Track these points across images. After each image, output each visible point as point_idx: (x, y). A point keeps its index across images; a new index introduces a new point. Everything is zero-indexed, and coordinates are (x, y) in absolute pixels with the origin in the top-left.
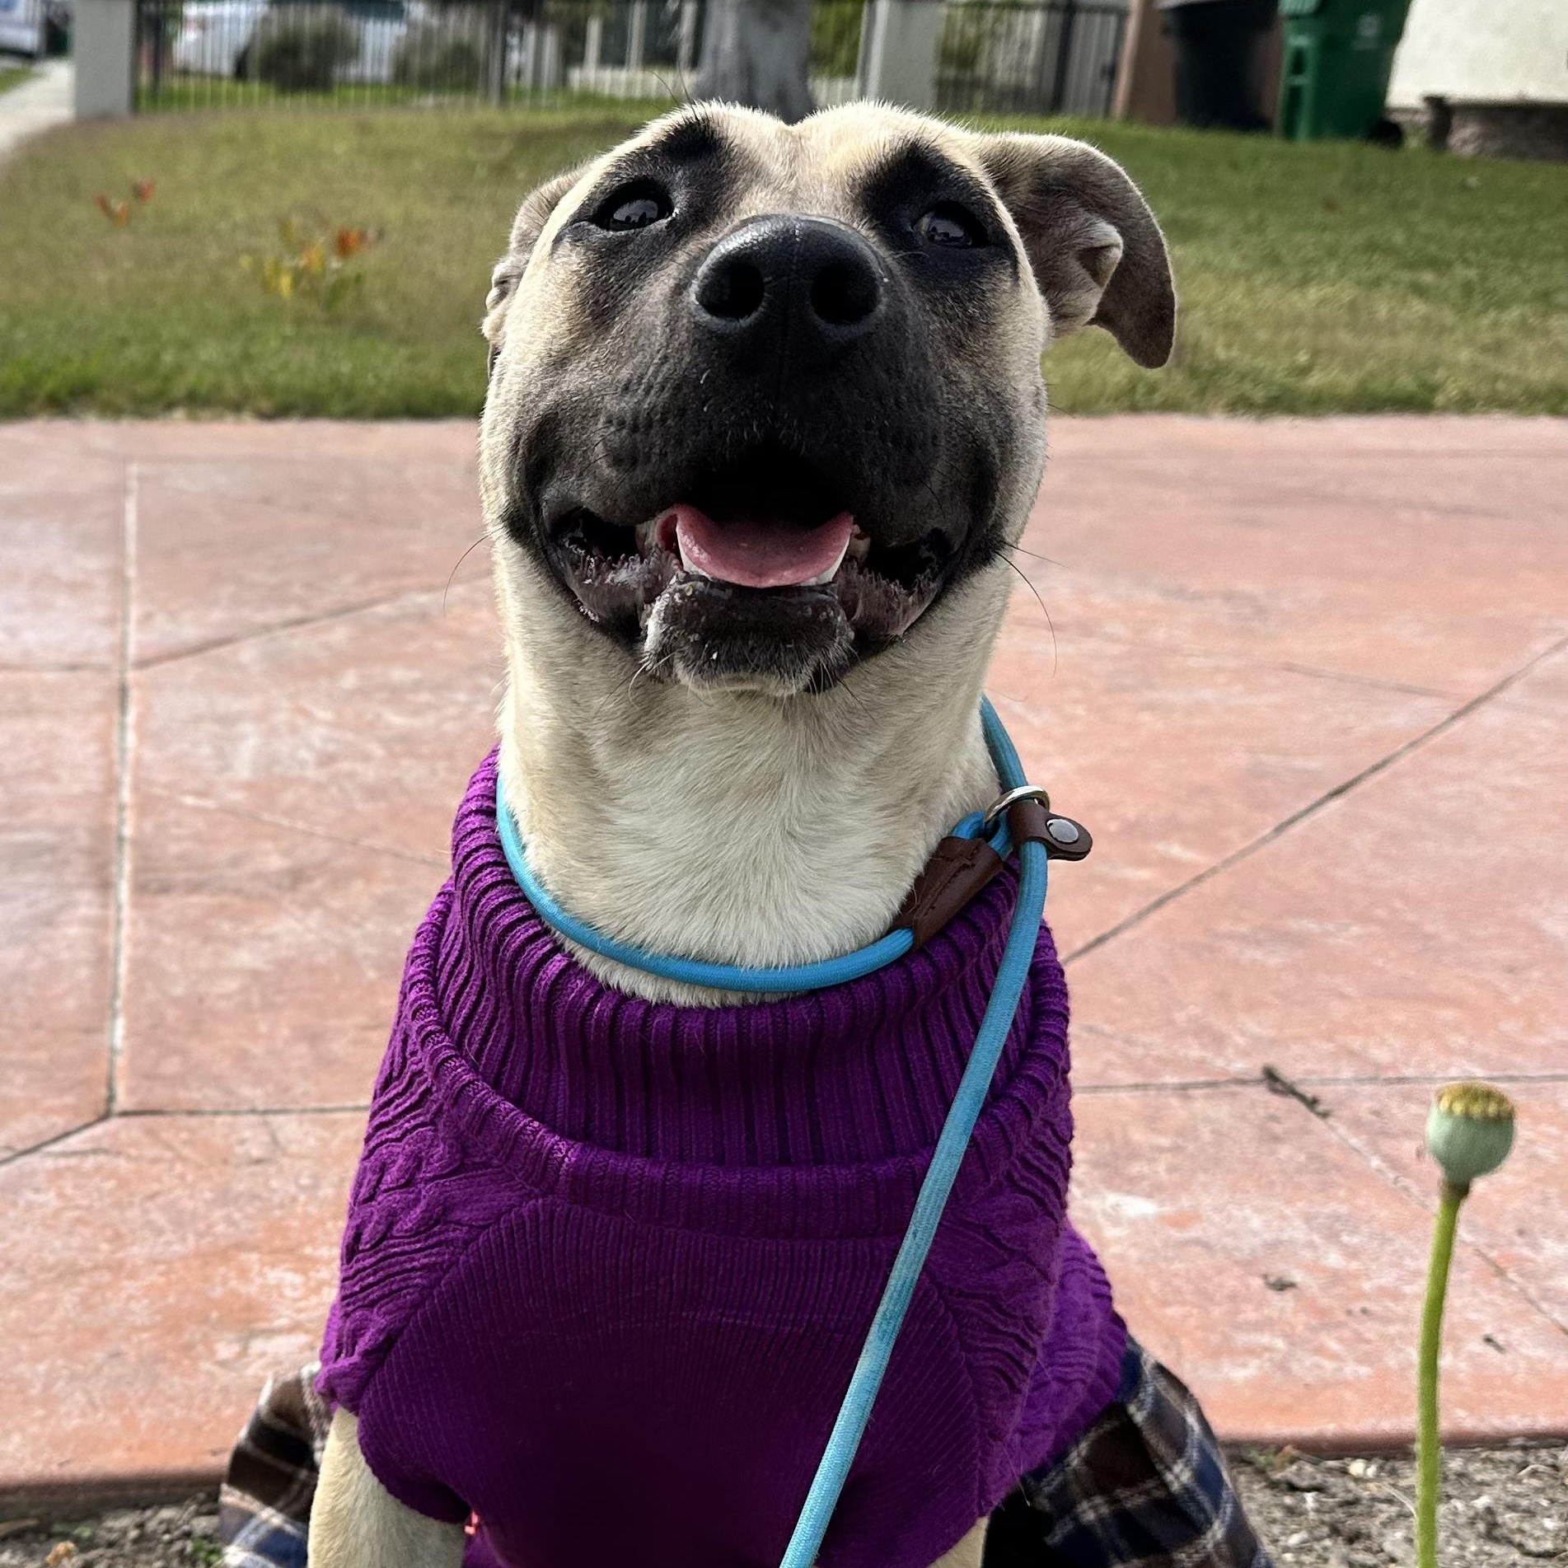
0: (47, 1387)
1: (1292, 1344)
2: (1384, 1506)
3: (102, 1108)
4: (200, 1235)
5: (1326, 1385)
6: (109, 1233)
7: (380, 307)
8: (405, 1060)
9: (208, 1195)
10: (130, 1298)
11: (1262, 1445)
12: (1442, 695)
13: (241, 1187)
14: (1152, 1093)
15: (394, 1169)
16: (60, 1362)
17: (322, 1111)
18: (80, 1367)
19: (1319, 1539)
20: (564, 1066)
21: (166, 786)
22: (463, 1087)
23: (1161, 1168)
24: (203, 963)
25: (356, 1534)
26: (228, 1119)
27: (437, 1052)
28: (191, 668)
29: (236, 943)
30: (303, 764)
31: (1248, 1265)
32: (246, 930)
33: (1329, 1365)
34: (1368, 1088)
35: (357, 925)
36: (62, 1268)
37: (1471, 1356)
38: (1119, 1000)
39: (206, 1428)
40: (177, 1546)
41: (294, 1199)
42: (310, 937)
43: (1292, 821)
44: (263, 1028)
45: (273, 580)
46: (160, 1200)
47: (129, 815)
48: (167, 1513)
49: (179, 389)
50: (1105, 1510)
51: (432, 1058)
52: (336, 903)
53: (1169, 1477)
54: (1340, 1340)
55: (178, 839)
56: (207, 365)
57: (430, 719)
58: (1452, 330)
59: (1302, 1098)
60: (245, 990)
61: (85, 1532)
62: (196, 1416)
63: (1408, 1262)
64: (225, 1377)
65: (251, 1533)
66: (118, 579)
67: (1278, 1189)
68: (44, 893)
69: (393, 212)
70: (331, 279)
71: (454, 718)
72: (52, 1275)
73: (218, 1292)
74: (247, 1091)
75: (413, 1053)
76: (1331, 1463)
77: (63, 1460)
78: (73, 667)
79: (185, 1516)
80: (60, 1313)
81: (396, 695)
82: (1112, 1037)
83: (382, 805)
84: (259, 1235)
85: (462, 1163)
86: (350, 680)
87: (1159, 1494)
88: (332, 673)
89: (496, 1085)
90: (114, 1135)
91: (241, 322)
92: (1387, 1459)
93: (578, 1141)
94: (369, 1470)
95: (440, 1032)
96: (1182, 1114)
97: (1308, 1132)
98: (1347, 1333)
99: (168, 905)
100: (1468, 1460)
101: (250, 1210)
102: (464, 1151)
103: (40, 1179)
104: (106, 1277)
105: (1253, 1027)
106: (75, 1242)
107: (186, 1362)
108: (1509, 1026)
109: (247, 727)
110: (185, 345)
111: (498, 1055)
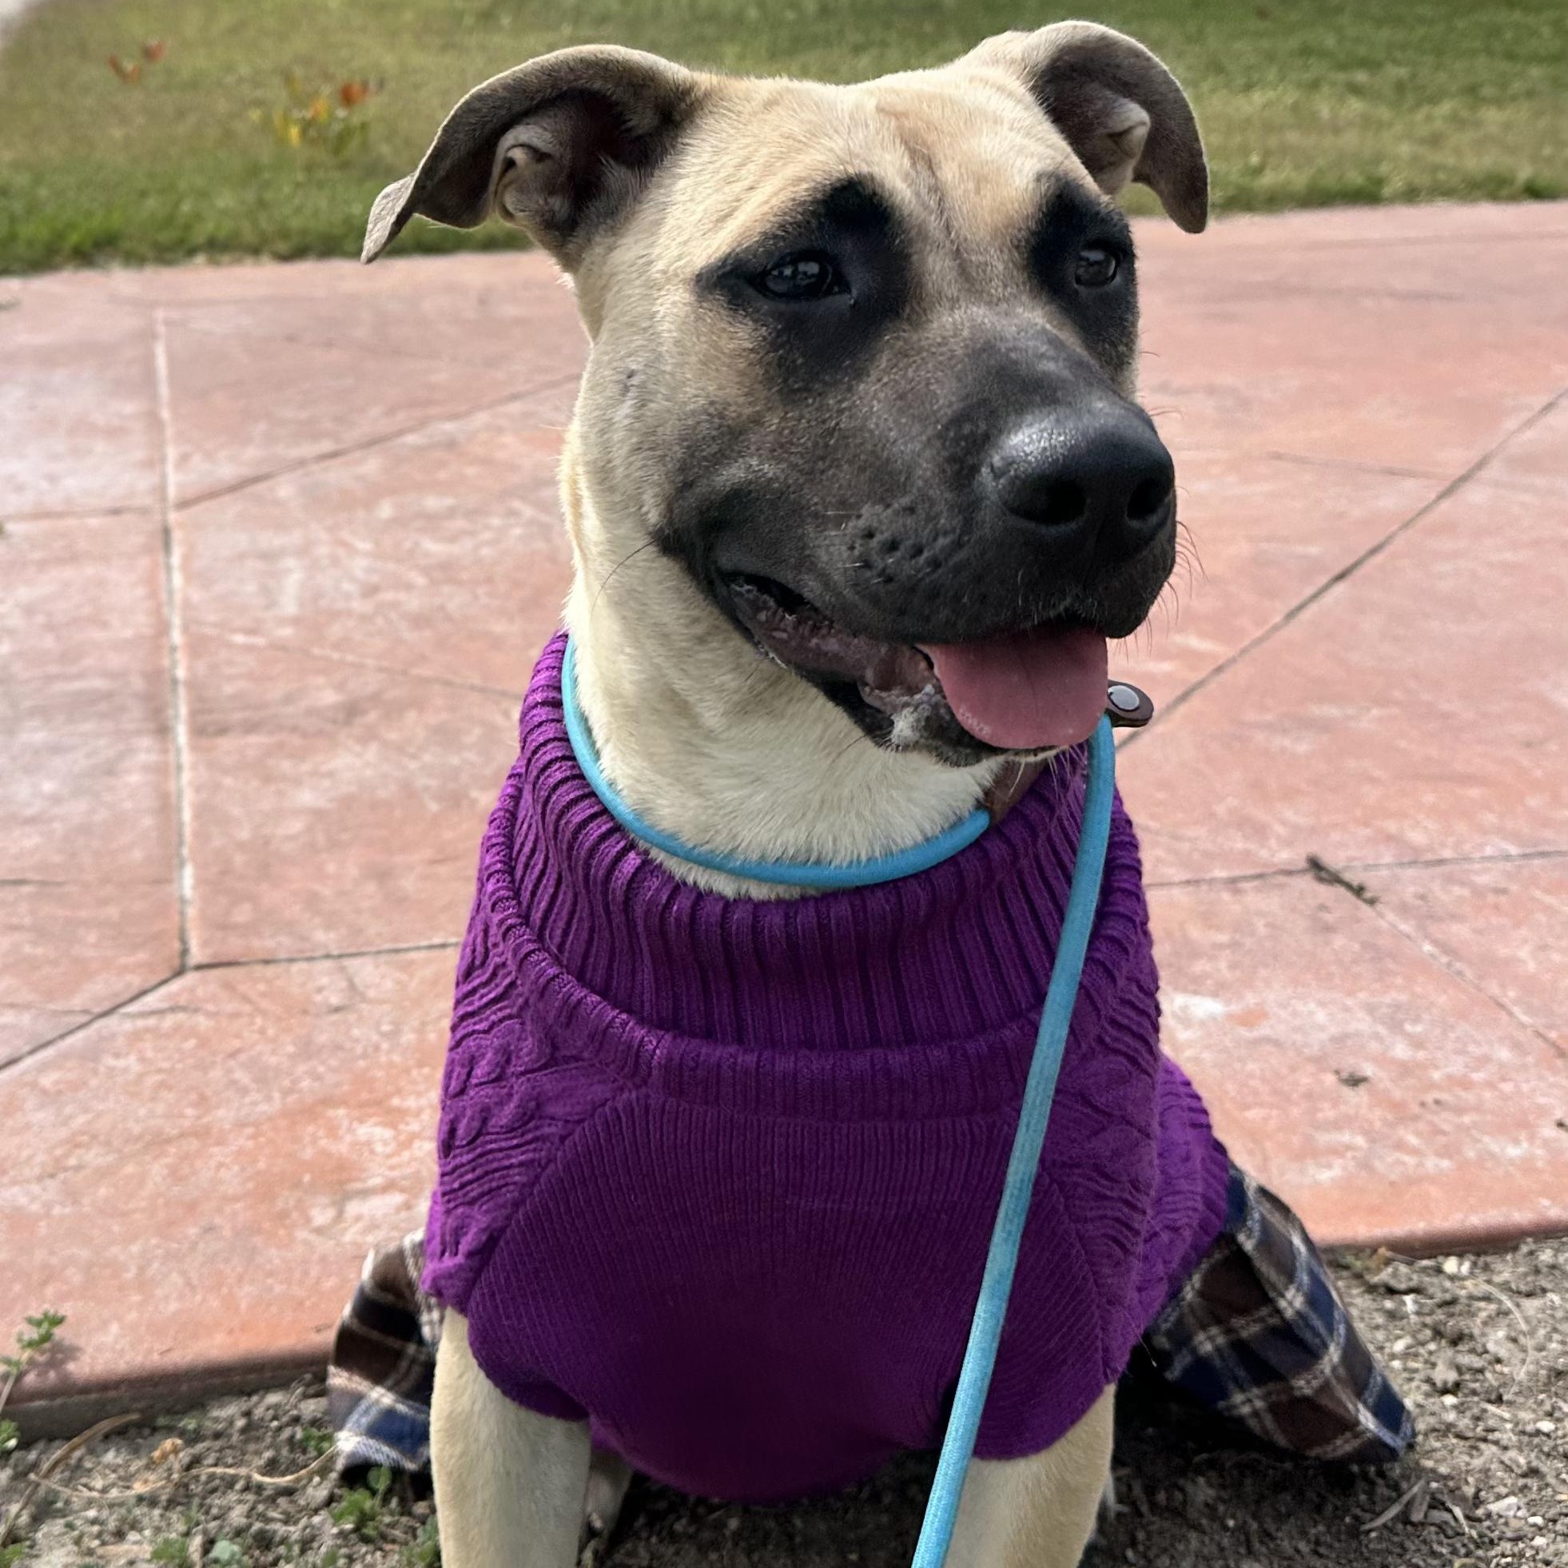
0: (142, 1269)
1: (1372, 1141)
2: (1482, 1304)
3: (176, 962)
4: (286, 1093)
5: (1412, 1181)
6: (193, 1096)
7: (385, 149)
8: (487, 951)
9: (291, 1049)
10: (221, 1165)
11: (1359, 1249)
12: (1426, 475)
13: (322, 1038)
14: (1204, 887)
15: (484, 1062)
16: (154, 1241)
17: (397, 951)
18: (175, 1246)
19: (1423, 1344)
20: (647, 961)
21: (215, 625)
22: (548, 982)
23: (1223, 965)
24: (266, 805)
25: (477, 1440)
26: (303, 965)
27: (519, 946)
28: (231, 507)
29: (297, 782)
30: (348, 597)
31: (1319, 1061)
32: (306, 767)
33: (1410, 1160)
34: (1411, 872)
35: (414, 757)
36: (148, 1138)
37: (1546, 1143)
38: (1161, 796)
39: (308, 1303)
40: (286, 1433)
41: (377, 1048)
42: (369, 772)
43: (1301, 607)
44: (331, 868)
45: (304, 415)
46: (242, 1057)
47: (181, 657)
48: (273, 1398)
49: (199, 236)
50: (1221, 1340)
51: (515, 952)
52: (393, 736)
53: (1283, 1304)
54: (1418, 1134)
55: (230, 679)
56: (224, 212)
57: (468, 544)
58: (1390, 125)
59: (1348, 886)
60: (310, 829)
61: (190, 1423)
62: (298, 1292)
63: (1472, 1048)
64: (325, 1246)
65: (362, 1416)
66: (153, 421)
67: (1337, 981)
68: (102, 742)
69: (389, 60)
70: (337, 127)
71: (488, 543)
72: (139, 1146)
73: (308, 1153)
74: (320, 936)
75: (495, 945)
76: (1425, 1263)
77: (165, 1348)
78: (116, 512)
79: (293, 1400)
80: (149, 1188)
81: (432, 522)
82: (1157, 833)
83: (428, 633)
84: (346, 1088)
85: (552, 1058)
86: (385, 510)
87: (1274, 1321)
88: (369, 504)
89: (581, 977)
90: (192, 990)
91: (253, 171)
92: (1478, 1255)
93: (667, 1031)
94: (482, 1375)
95: (521, 925)
96: (1236, 908)
97: (1358, 921)
98: (1421, 1126)
99: (227, 744)
100: (1557, 1251)
101: (333, 1062)
102: (555, 1047)
103: (120, 1042)
104: (194, 1144)
105: (1289, 815)
106: (160, 1108)
107: (282, 1232)
108: (1533, 802)
109: (290, 562)
110: (203, 194)
111: (580, 949)
